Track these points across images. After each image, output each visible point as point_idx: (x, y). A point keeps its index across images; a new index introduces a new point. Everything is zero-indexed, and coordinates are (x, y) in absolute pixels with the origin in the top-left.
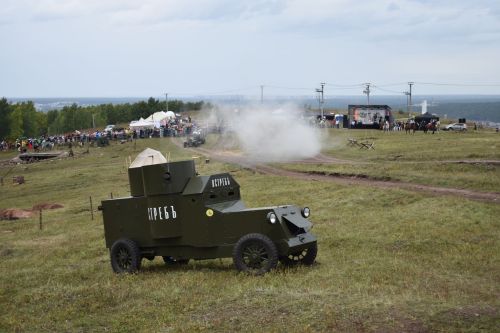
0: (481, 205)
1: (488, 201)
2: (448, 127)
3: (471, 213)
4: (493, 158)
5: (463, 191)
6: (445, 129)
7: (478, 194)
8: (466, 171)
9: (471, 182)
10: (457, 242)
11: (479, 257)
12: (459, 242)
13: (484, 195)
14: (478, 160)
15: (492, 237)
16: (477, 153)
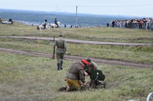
0: (14, 55)
1: (18, 54)
2: (4, 22)
3: (10, 59)
4: (22, 36)
5: (8, 49)
6: (3, 23)
7: (15, 51)
8: (10, 41)
9: (12, 46)
10: (2, 71)
11: (11, 77)
12: (3, 71)
13: (16, 51)
14: (15, 37)
15: (17, 68)
16: (15, 34)
